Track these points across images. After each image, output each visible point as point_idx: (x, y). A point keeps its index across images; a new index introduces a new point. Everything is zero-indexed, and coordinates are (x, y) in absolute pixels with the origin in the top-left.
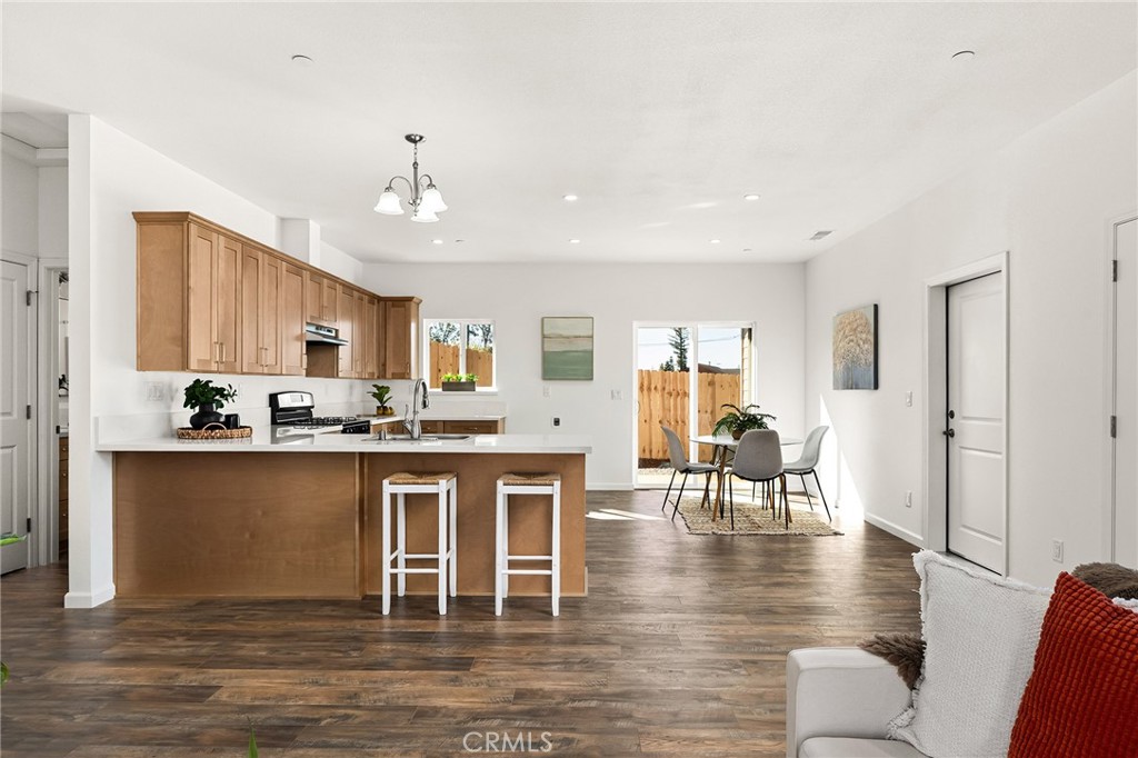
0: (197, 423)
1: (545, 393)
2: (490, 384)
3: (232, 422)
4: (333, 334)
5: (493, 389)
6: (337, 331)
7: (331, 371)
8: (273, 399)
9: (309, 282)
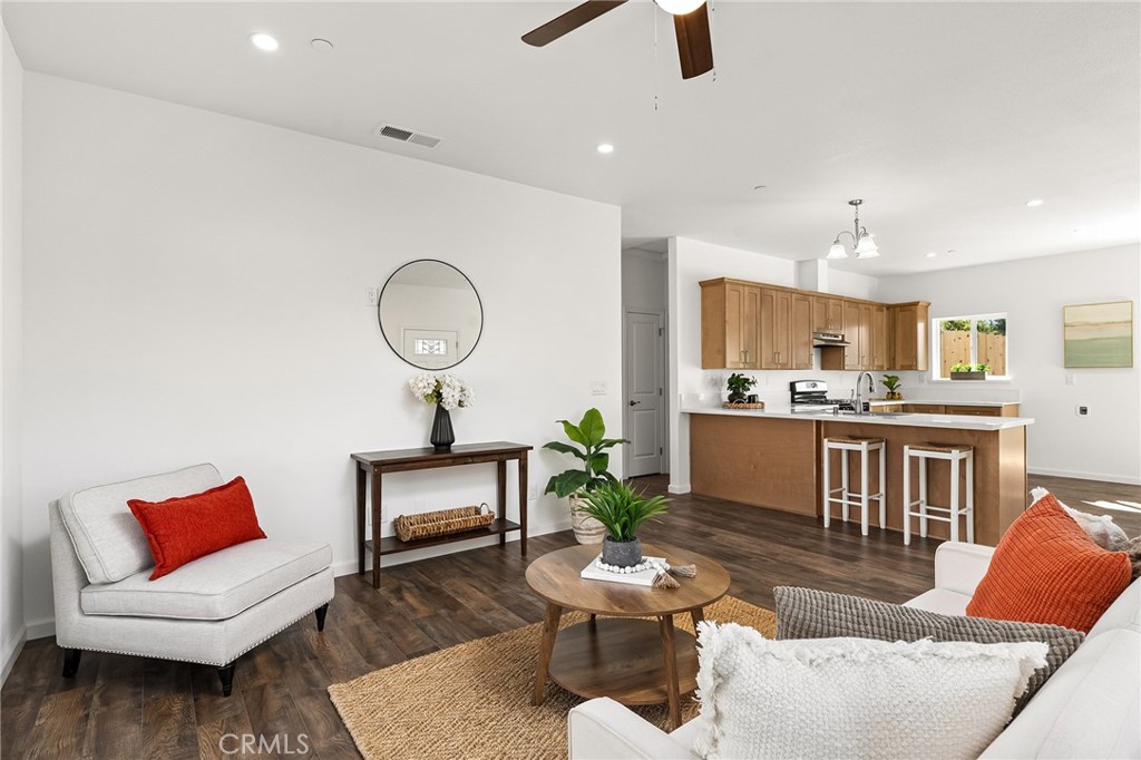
0: (731, 399)
1: (1068, 381)
2: (1004, 374)
3: (752, 399)
4: (840, 338)
5: (1007, 377)
6: (843, 336)
7: (840, 366)
8: (792, 385)
9: (815, 304)
